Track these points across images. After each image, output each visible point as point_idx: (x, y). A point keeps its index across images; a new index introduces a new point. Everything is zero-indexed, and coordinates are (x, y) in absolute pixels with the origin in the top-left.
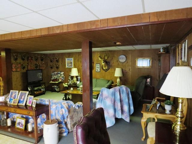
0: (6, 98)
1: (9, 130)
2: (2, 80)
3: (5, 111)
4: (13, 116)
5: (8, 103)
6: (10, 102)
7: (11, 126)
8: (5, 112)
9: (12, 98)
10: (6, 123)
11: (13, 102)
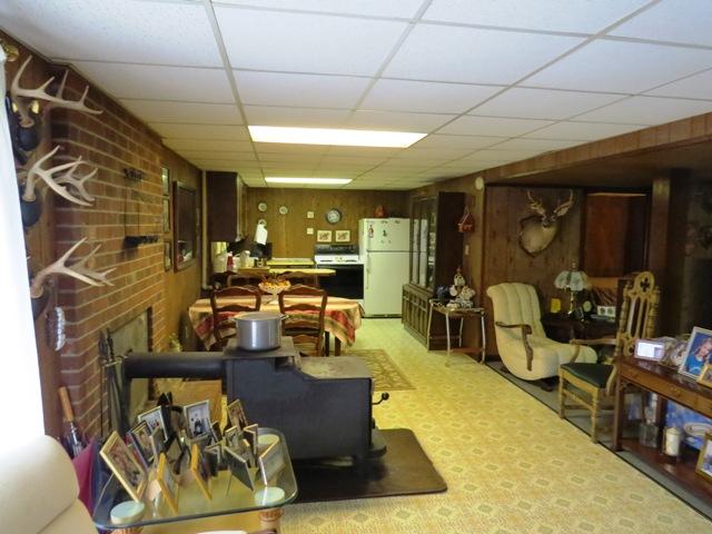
0: (670, 349)
1: (669, 468)
2: (656, 284)
3: (656, 392)
4: (683, 422)
5: (681, 370)
6: (687, 369)
7: (678, 460)
8: (655, 396)
9: (700, 359)
10: (661, 439)
11: (702, 375)
